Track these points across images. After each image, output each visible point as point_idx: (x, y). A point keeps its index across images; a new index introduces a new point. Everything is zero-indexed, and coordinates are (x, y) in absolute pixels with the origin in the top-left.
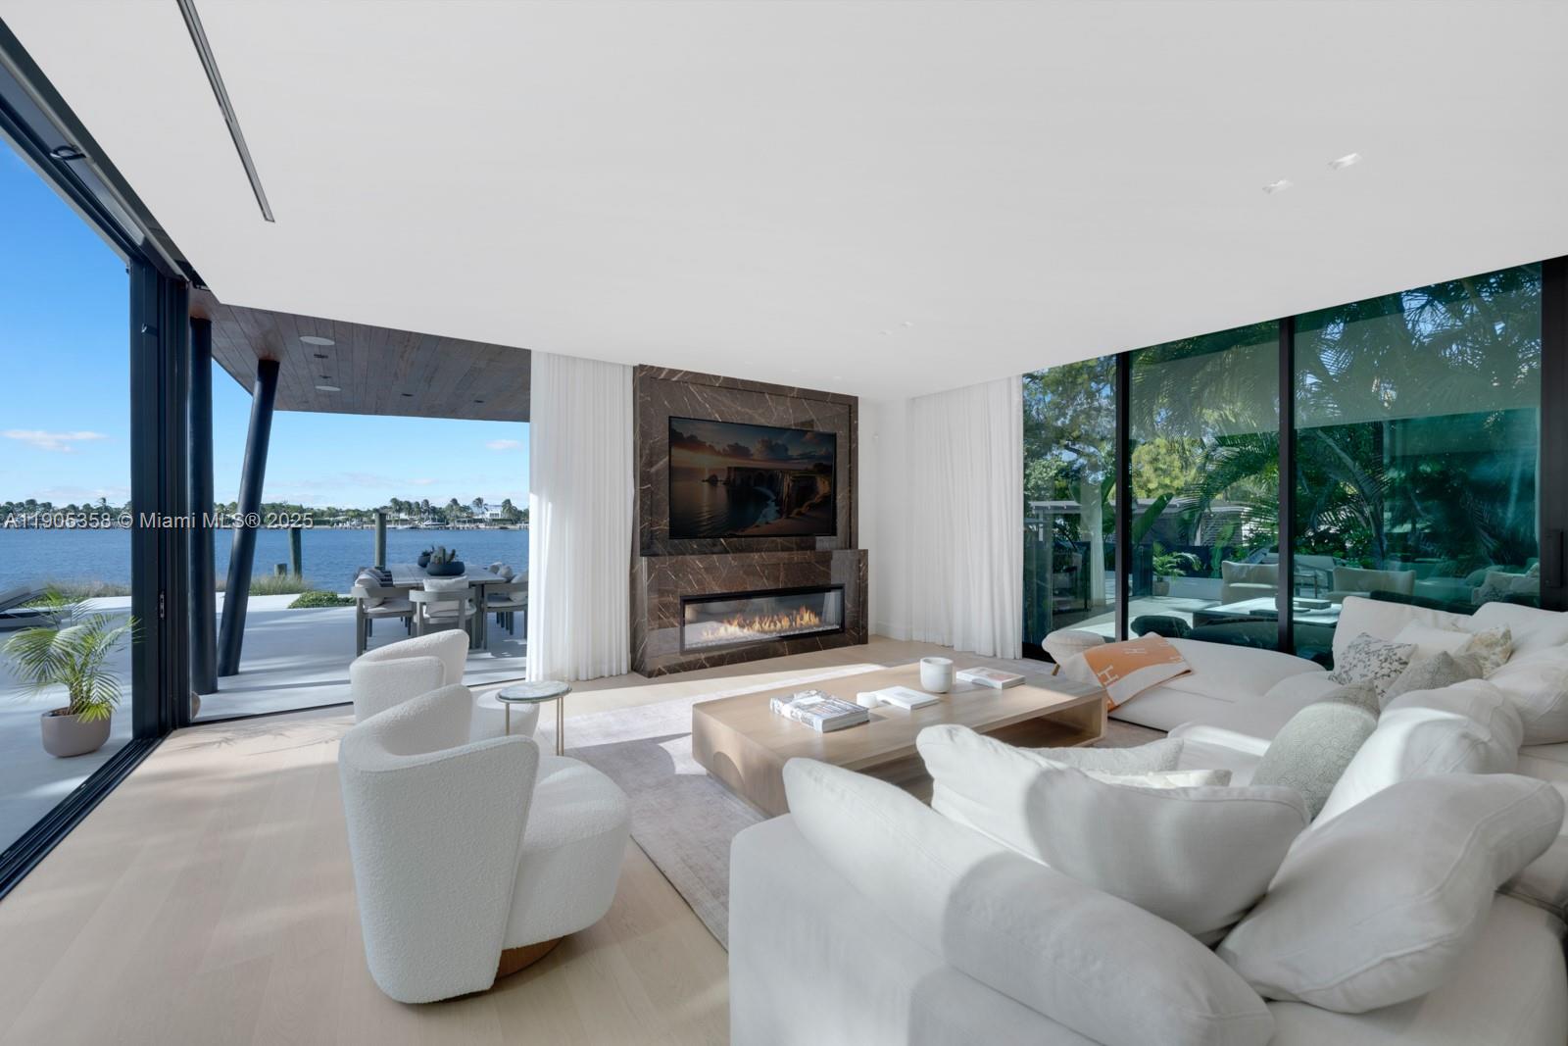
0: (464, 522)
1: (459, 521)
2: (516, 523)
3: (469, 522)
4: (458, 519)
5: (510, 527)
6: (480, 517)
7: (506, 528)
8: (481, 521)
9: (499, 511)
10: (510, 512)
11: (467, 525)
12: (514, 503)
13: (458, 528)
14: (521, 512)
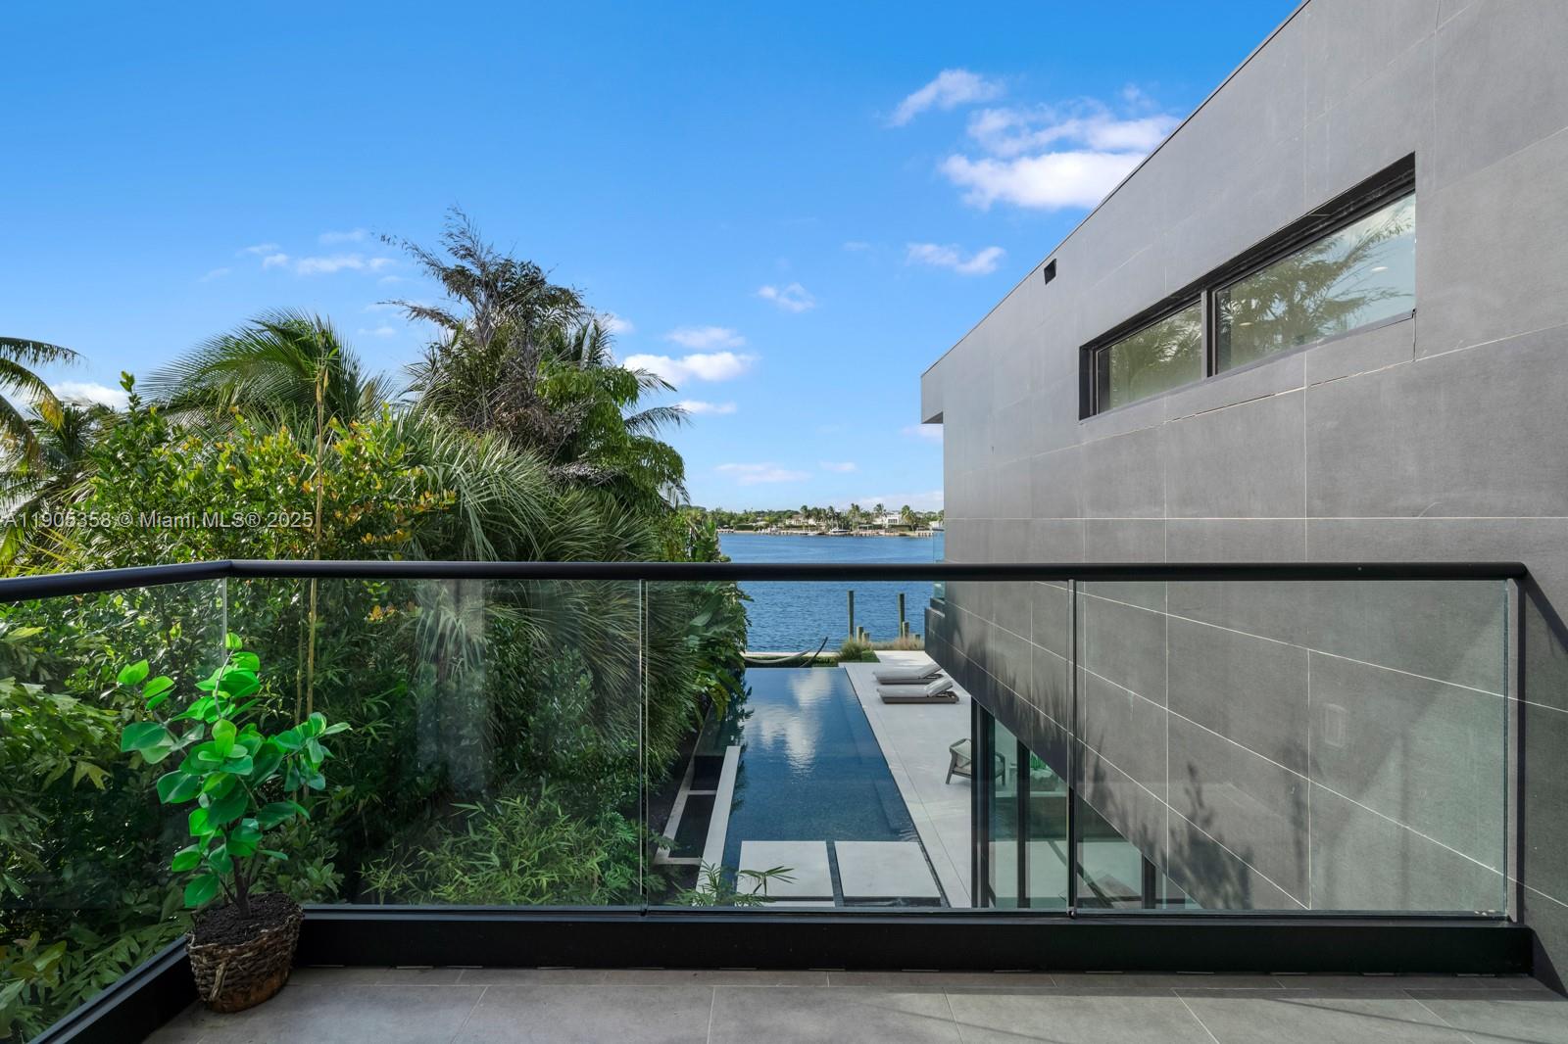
0: (865, 528)
2: (915, 529)
3: (870, 528)
4: (860, 525)
5: (911, 534)
6: (880, 523)
7: (905, 535)
8: (880, 527)
9: (898, 517)
10: (910, 517)
11: (868, 531)
12: (912, 508)
13: (860, 535)
14: (919, 517)
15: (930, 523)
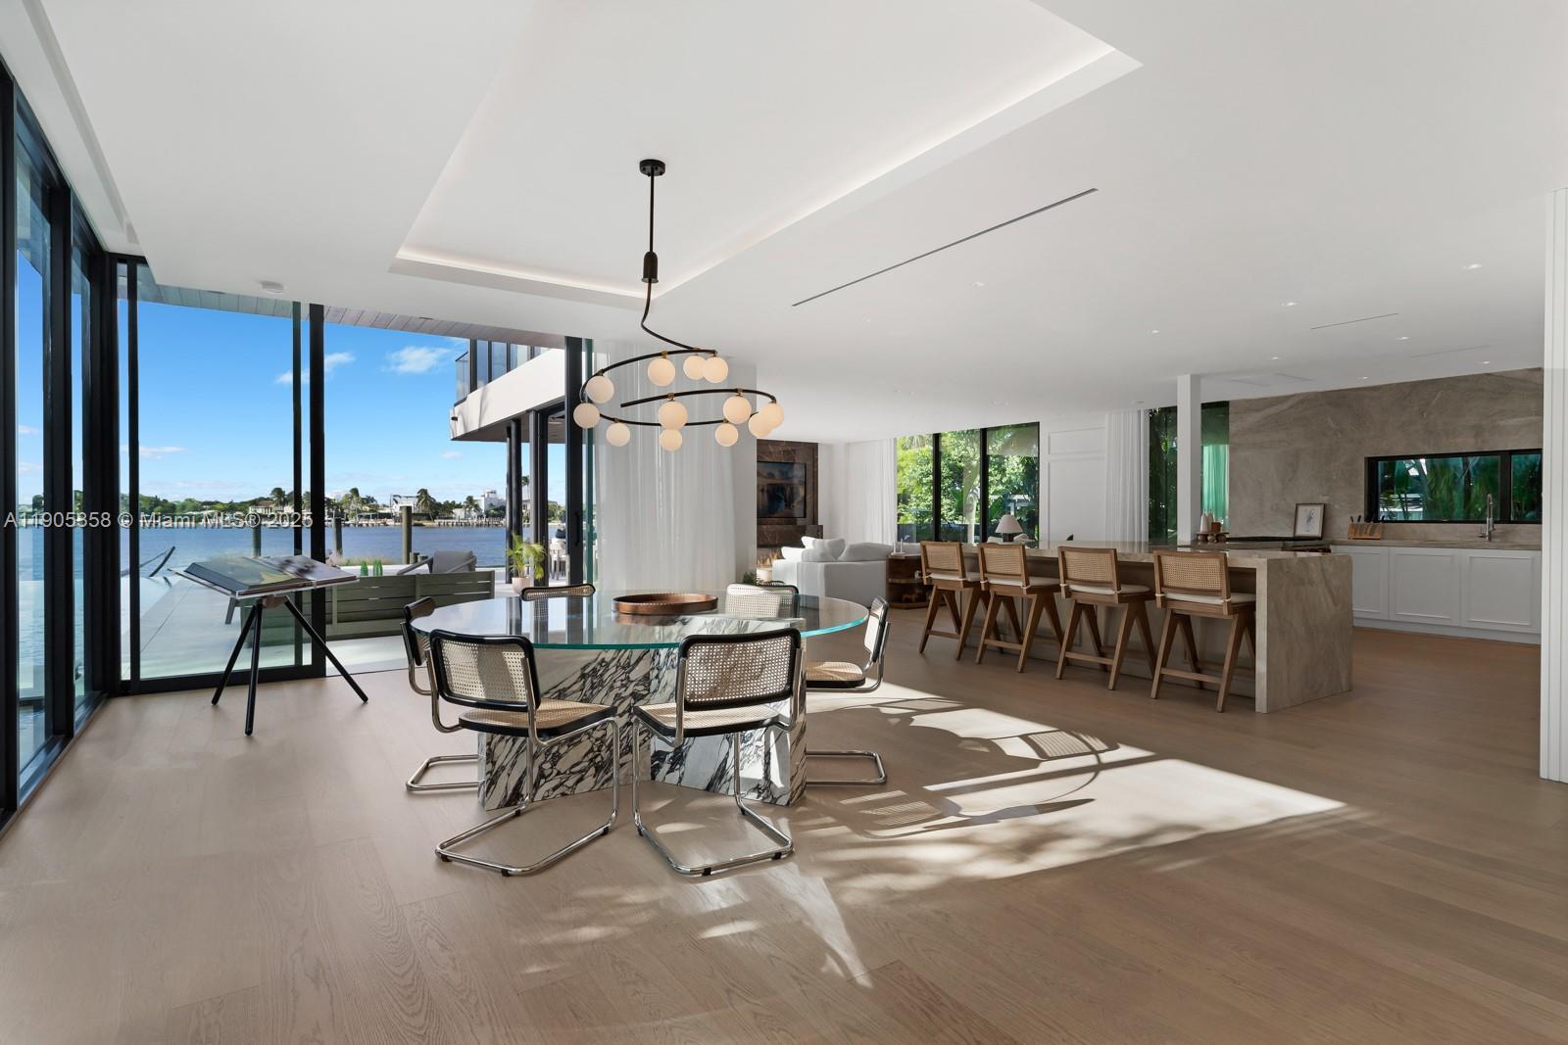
0: (368, 517)
1: (361, 517)
2: (434, 518)
3: (374, 517)
4: (359, 513)
5: (427, 523)
6: (387, 511)
7: (421, 525)
8: (389, 516)
9: (411, 503)
10: (426, 505)
11: (372, 521)
12: (431, 494)
13: (361, 525)
14: (439, 504)
15: (454, 511)
